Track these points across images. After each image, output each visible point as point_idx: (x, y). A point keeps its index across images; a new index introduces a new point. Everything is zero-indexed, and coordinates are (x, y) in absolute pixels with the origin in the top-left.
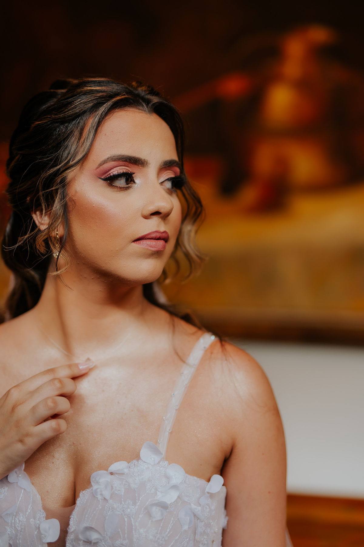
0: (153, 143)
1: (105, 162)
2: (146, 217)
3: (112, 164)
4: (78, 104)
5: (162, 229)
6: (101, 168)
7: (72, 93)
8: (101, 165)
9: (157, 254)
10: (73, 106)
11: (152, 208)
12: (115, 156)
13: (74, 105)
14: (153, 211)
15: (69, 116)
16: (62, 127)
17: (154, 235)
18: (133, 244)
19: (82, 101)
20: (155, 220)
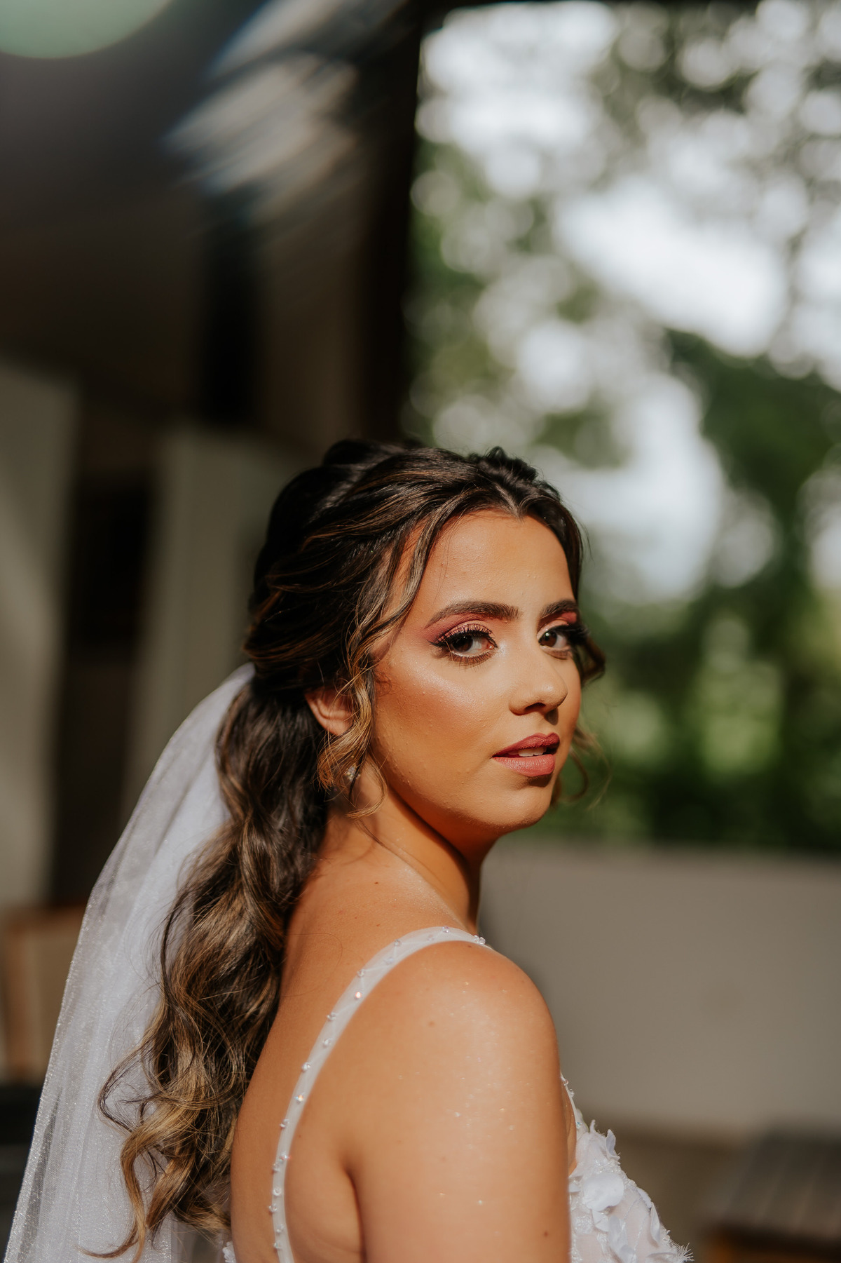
0: (528, 575)
1: (441, 616)
2: (517, 713)
3: (454, 619)
4: (392, 504)
5: (547, 729)
6: (435, 625)
7: (378, 481)
8: (434, 621)
9: (538, 781)
10: (383, 508)
11: (529, 697)
12: (460, 605)
13: (385, 507)
14: (531, 703)
15: (375, 528)
16: (362, 547)
17: (532, 743)
18: (493, 760)
19: (399, 499)
20: (534, 718)
